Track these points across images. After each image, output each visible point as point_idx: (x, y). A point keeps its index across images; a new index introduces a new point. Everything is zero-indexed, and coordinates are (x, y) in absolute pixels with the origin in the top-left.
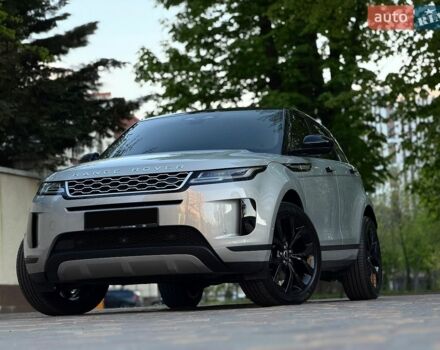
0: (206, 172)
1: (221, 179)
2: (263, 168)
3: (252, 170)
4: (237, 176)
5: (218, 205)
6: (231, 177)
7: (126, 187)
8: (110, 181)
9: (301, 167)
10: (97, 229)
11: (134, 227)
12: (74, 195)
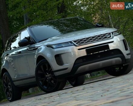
0: (114, 32)
7: (95, 40)
8: (88, 39)
10: (92, 54)
11: (103, 51)
12: (79, 44)
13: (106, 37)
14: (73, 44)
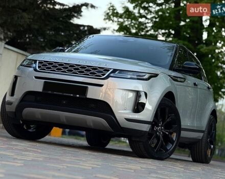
0: (121, 71)
1: (129, 77)
2: (156, 75)
3: (150, 75)
4: (139, 77)
5: (125, 92)
6: (136, 77)
7: (72, 71)
8: (63, 65)
9: (179, 79)
11: (72, 95)
12: (41, 69)
13: (94, 74)
14: (34, 66)
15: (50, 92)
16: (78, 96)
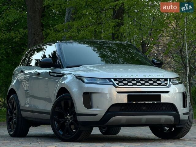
0: (173, 79)
7: (144, 84)
8: (135, 80)
11: (151, 102)
12: (120, 86)
13: (161, 84)
14: (111, 83)
15: (134, 102)
16: (156, 102)
